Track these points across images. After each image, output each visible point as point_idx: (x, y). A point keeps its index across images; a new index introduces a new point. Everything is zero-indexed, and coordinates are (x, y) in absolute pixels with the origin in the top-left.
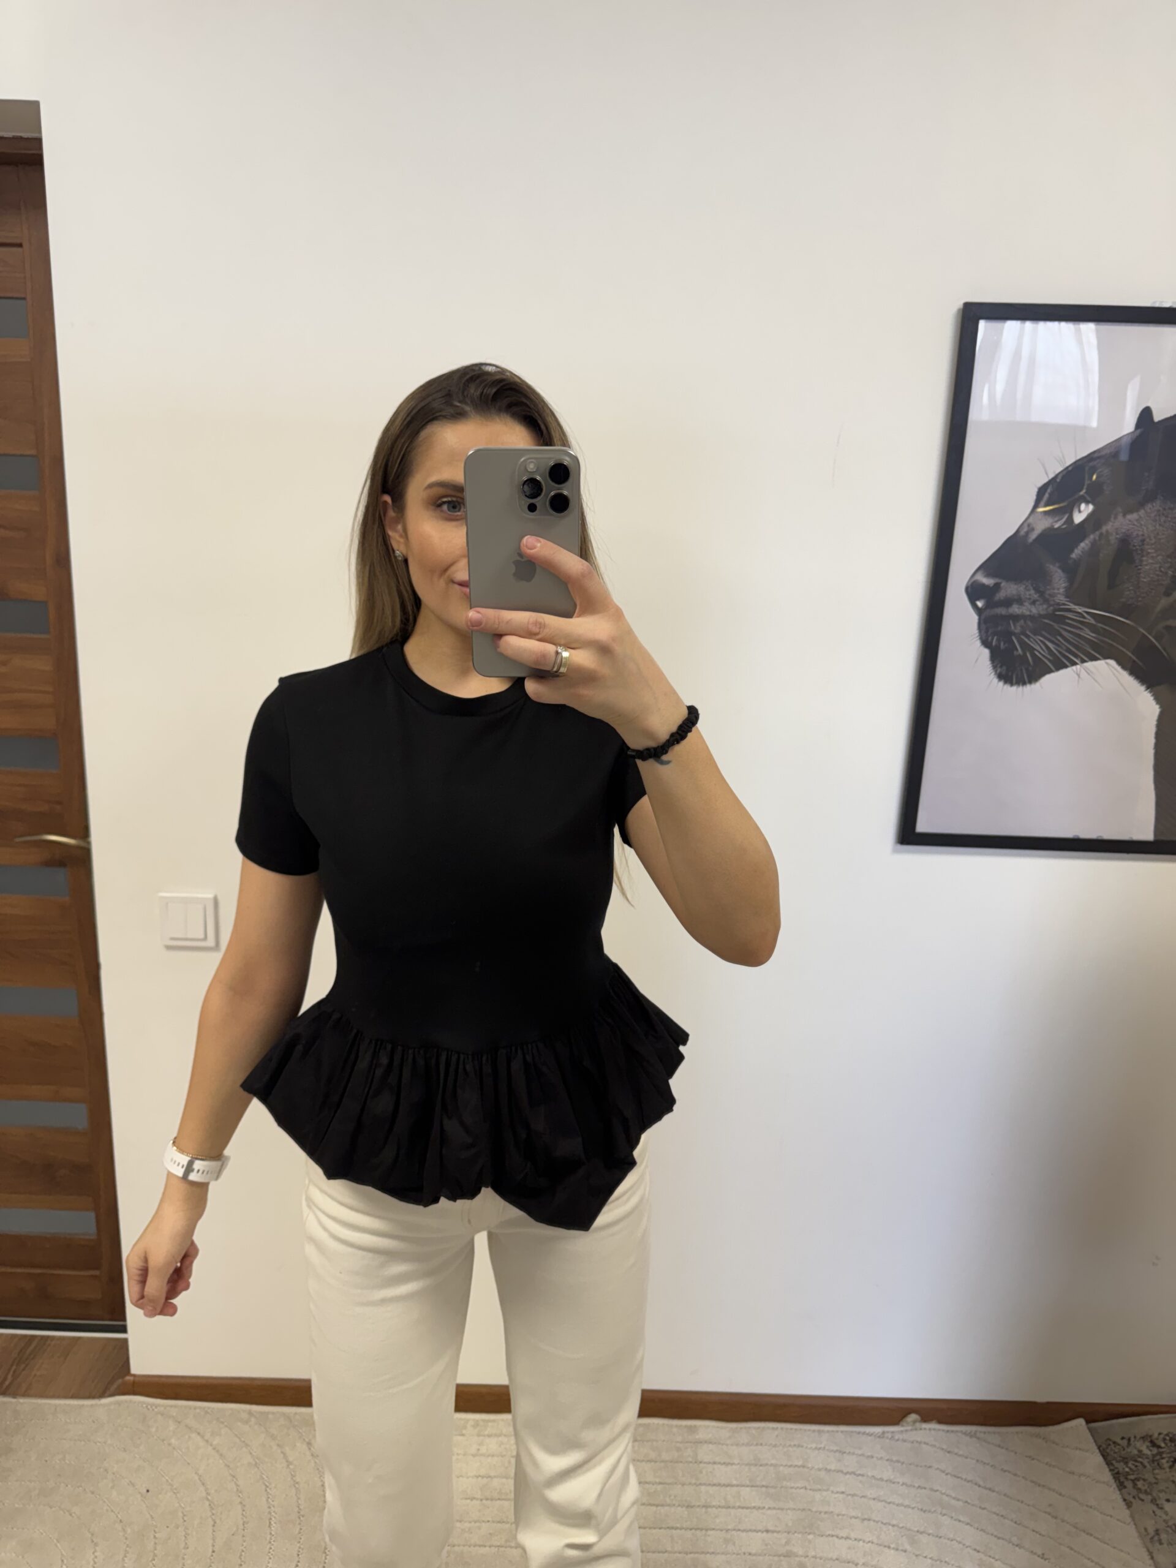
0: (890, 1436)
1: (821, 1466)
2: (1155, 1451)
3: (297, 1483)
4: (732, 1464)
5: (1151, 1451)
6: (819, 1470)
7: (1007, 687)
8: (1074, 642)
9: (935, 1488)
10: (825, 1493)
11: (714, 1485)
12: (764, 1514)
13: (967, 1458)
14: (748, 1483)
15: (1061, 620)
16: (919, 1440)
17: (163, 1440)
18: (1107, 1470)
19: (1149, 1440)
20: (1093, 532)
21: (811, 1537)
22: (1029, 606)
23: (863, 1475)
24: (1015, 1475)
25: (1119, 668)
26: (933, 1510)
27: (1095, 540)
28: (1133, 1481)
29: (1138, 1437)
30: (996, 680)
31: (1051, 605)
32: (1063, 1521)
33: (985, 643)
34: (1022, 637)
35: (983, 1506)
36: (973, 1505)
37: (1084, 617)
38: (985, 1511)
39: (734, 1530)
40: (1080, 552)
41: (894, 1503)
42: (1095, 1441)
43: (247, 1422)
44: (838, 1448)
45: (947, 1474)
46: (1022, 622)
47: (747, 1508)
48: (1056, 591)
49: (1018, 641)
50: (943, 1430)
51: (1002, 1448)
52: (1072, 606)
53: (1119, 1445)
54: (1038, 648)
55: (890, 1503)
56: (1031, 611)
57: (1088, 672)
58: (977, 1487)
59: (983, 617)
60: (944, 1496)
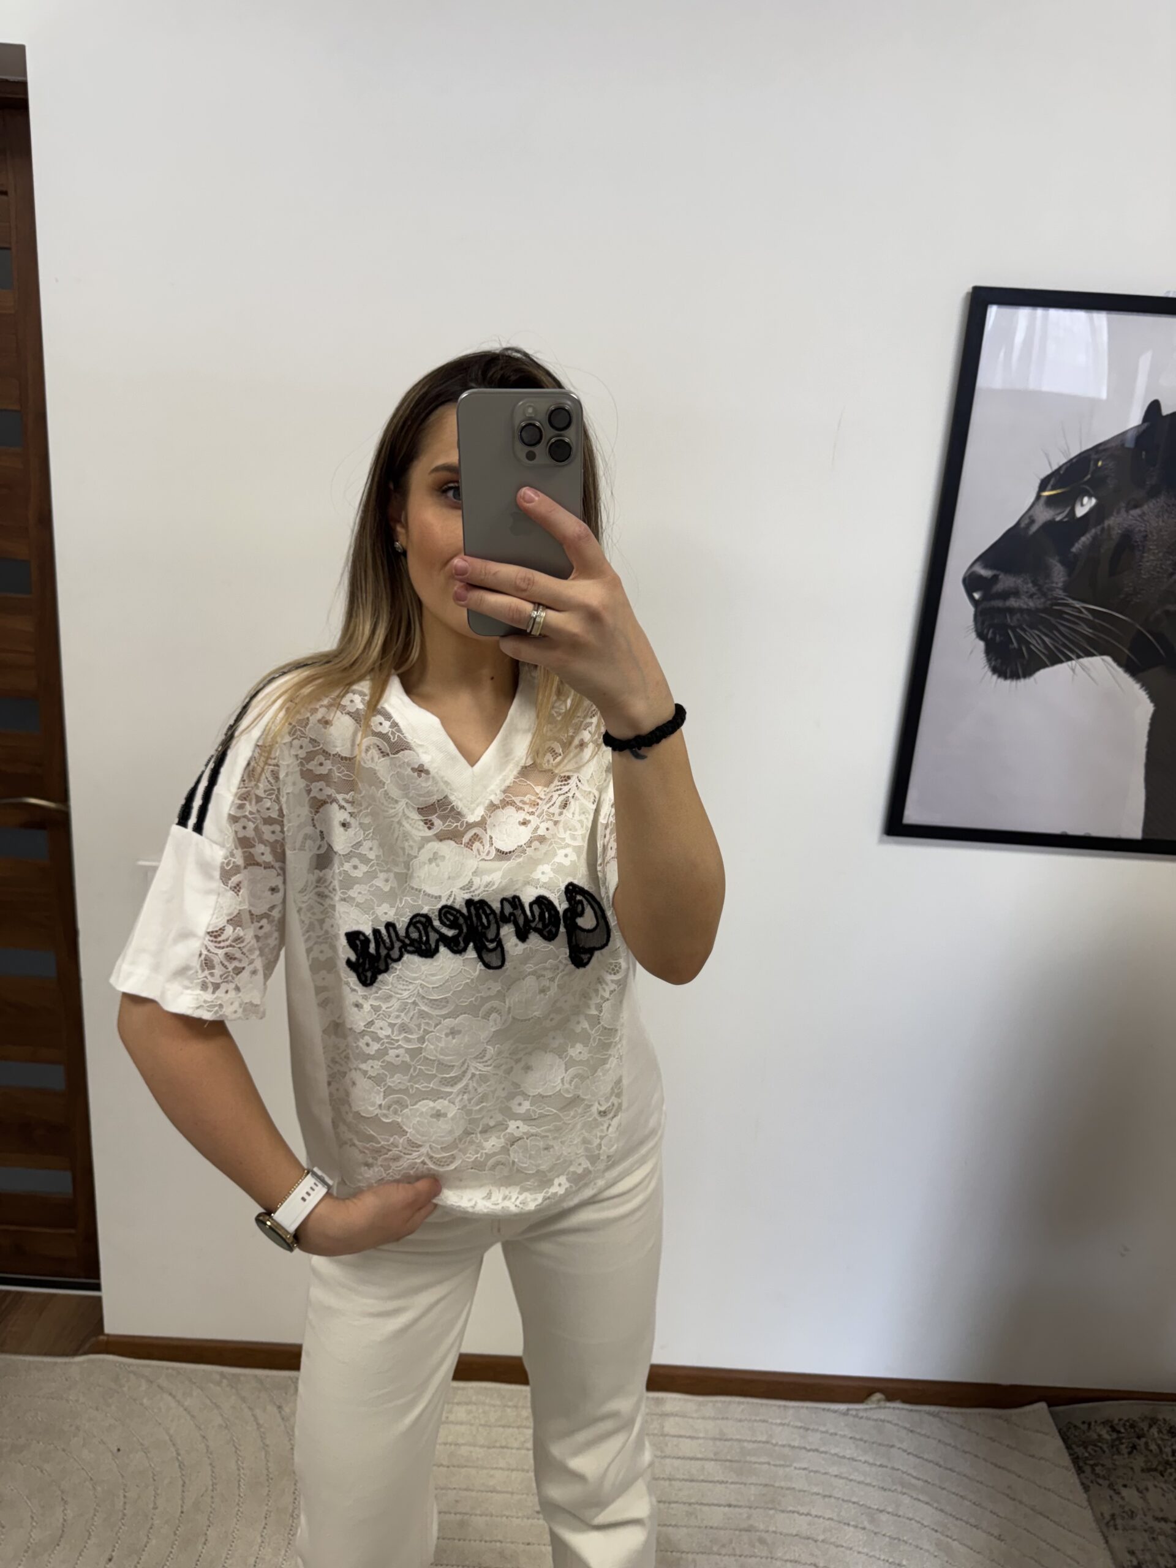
0: (854, 1413)
1: (784, 1443)
2: (1115, 1435)
3: (267, 1446)
4: (698, 1438)
5: (1110, 1435)
6: (784, 1446)
7: (1001, 681)
8: (1071, 637)
9: (897, 1467)
10: (787, 1470)
11: (679, 1458)
12: (726, 1488)
13: (928, 1437)
14: (712, 1456)
15: (1060, 614)
16: (882, 1417)
17: (135, 1400)
18: (1067, 1454)
19: (1110, 1424)
20: (1095, 526)
21: (772, 1512)
22: (1026, 599)
23: (826, 1453)
24: (976, 1456)
25: (1114, 665)
26: (894, 1488)
27: (1096, 533)
28: (1093, 1467)
29: (1099, 1422)
30: (990, 673)
31: (1049, 600)
32: (1021, 1502)
33: (981, 635)
34: (1018, 630)
35: (943, 1486)
36: (933, 1485)
37: (1081, 612)
38: (944, 1492)
39: (697, 1503)
40: (1080, 546)
41: (855, 1481)
42: (1056, 1425)
43: (219, 1384)
44: (803, 1425)
45: (909, 1454)
46: (1018, 615)
47: (711, 1482)
48: (1054, 585)
49: (1015, 636)
50: (907, 1410)
51: (964, 1428)
52: (1070, 601)
53: (1080, 1428)
54: (1034, 642)
55: (851, 1480)
56: (1028, 605)
57: (1083, 668)
58: (937, 1467)
59: (980, 608)
60: (905, 1475)
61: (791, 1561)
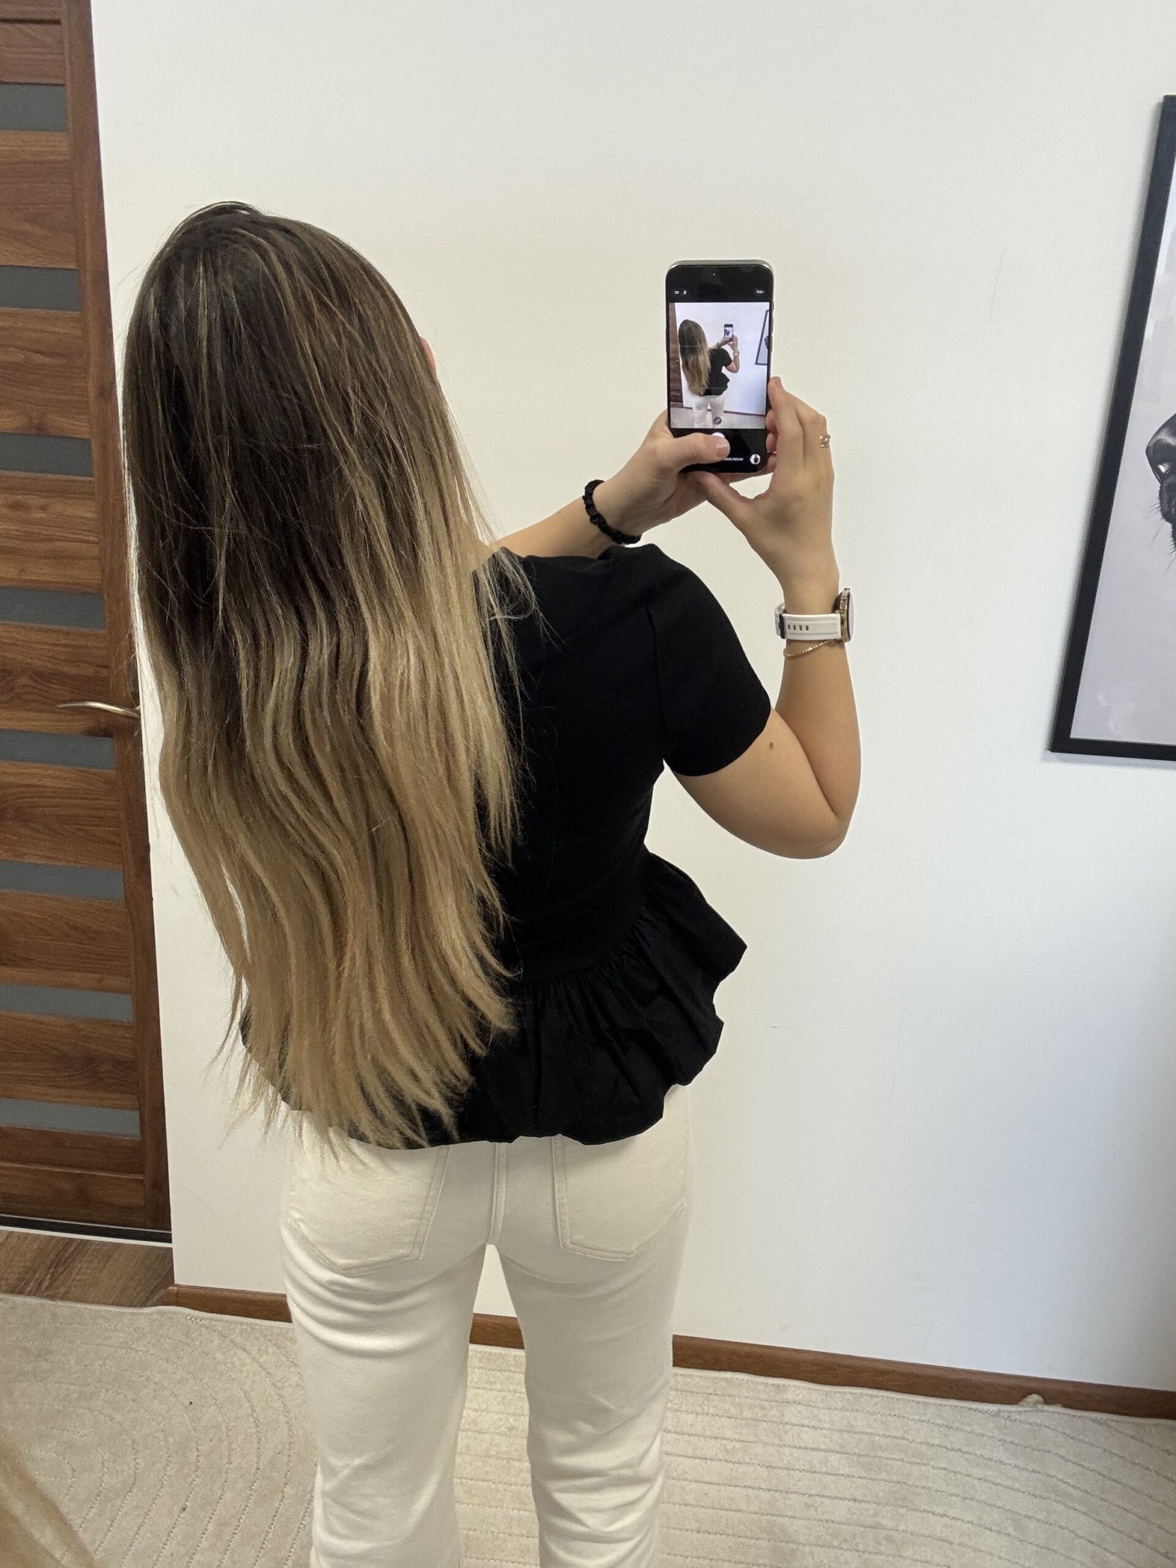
0: (1005, 1415)
4: (822, 1428)
6: (921, 1443)
9: (1051, 1474)
11: (800, 1448)
12: (852, 1482)
13: (1093, 1445)
16: (1039, 1422)
23: (970, 1454)
26: (1046, 1496)
33: (1168, 517)
35: (1106, 1498)
38: (1106, 1503)
39: (818, 1495)
41: (1002, 1485)
44: (945, 1423)
45: (1068, 1461)
47: (834, 1475)
50: (1068, 1415)
55: (997, 1484)
58: (1100, 1477)
59: (1166, 484)
61: (921, 1562)
